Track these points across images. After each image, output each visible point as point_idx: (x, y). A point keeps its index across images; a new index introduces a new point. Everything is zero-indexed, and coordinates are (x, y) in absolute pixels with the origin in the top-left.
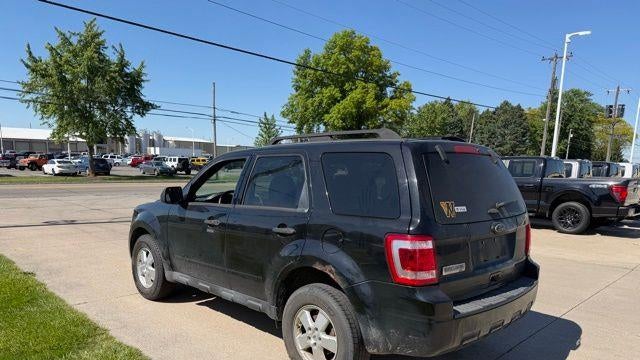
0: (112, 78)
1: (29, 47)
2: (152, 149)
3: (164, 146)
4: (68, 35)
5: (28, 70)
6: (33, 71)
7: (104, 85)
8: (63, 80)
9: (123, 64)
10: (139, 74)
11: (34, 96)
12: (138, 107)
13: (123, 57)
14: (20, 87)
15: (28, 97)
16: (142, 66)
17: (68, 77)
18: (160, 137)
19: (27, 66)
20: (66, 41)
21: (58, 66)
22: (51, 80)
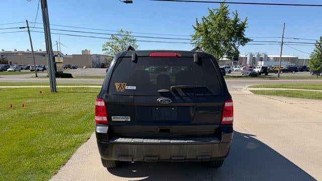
0: (229, 28)
1: (197, 19)
2: (260, 62)
3: (267, 60)
4: (213, 11)
5: (194, 30)
6: (197, 29)
7: (225, 32)
8: (207, 32)
9: (236, 20)
10: (244, 24)
11: (195, 41)
12: (241, 42)
13: (237, 16)
14: (191, 38)
15: (194, 42)
16: (246, 20)
17: (209, 30)
18: (266, 56)
19: (195, 28)
20: (212, 13)
21: (205, 26)
22: (202, 33)
